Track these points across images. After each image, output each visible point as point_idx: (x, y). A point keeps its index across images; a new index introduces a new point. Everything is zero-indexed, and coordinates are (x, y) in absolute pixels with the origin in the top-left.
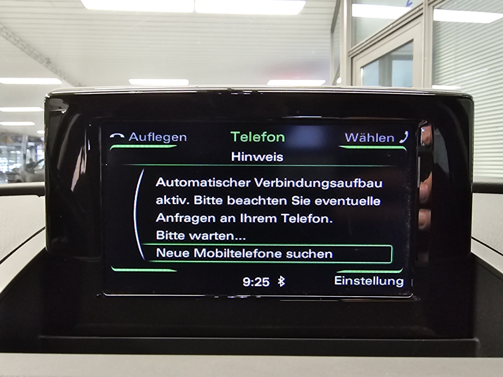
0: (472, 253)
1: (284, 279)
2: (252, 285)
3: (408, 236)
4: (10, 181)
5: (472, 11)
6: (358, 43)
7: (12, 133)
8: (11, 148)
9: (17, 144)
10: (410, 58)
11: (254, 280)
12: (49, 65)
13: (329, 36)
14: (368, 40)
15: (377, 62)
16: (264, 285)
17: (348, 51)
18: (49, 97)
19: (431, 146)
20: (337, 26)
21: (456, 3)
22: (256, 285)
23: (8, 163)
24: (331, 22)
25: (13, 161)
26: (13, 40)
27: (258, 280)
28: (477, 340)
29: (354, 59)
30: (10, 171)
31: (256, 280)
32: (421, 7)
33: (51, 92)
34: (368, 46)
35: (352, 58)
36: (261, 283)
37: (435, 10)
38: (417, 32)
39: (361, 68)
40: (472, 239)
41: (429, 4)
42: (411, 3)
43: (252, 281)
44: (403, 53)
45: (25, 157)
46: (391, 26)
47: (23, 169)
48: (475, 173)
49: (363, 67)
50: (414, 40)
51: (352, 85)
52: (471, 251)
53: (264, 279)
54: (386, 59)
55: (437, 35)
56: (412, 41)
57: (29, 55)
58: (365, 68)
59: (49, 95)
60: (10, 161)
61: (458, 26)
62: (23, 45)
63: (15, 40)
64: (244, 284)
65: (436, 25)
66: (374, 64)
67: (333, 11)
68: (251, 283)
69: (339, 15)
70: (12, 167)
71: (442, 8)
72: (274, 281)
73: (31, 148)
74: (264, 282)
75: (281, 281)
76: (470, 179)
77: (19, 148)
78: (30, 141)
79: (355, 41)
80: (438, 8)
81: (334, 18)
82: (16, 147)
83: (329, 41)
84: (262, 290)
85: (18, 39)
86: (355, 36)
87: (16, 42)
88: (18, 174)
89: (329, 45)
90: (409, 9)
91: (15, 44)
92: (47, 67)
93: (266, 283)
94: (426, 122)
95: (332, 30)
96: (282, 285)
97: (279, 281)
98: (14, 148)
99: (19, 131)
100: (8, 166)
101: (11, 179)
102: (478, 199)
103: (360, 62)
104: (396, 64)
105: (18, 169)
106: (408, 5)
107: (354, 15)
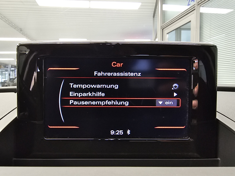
0: (217, 119)
1: (130, 131)
2: (115, 134)
3: (188, 111)
4: (2, 86)
5: (218, 8)
6: (166, 22)
7: (4, 64)
8: (3, 70)
9: (6, 69)
10: (189, 29)
11: (116, 131)
12: (21, 31)
13: (152, 19)
14: (170, 21)
15: (174, 31)
16: (120, 134)
17: (161, 26)
18: (19, 45)
19: (198, 70)
20: (156, 15)
21: (210, 4)
22: (117, 134)
23: (2, 78)
24: (153, 13)
25: (4, 77)
26: (4, 20)
27: (118, 132)
28: (219, 159)
29: (164, 30)
30: (3, 82)
31: (117, 131)
32: (194, 6)
33: (20, 43)
34: (170, 24)
35: (163, 29)
36: (119, 133)
37: (201, 8)
38: (192, 17)
39: (167, 34)
40: (217, 112)
41: (198, 5)
42: (190, 4)
43: (115, 132)
44: (186, 27)
45: (10, 75)
46: (181, 15)
47: (9, 81)
48: (218, 82)
49: (168, 33)
50: (191, 21)
51: (163, 41)
52: (217, 118)
53: (120, 131)
54: (179, 30)
55: (202, 19)
56: (190, 21)
57: (12, 27)
58: (169, 34)
59: (19, 44)
60: (3, 77)
61: (211, 15)
62: (9, 22)
63: (5, 20)
64: (111, 134)
65: (201, 14)
66: (173, 32)
67: (154, 7)
68: (114, 133)
69: (157, 10)
70: (3, 80)
71: (204, 6)
72: (125, 132)
73: (12, 71)
74: (120, 132)
75: (129, 132)
76: (216, 85)
77: (7, 70)
78: (12, 67)
79: (164, 21)
80: (202, 7)
81: (154, 11)
82: (6, 70)
83: (152, 21)
84: (119, 136)
85: (6, 19)
86: (164, 19)
87: (5, 21)
88: (6, 83)
89: (152, 23)
90: (189, 7)
91: (5, 22)
92: (20, 32)
93: (121, 133)
94: (195, 58)
95: (154, 16)
96: (129, 134)
97: (127, 132)
98: (4, 70)
99: (7, 63)
100: (2, 79)
101: (3, 85)
102: (219, 94)
103: (166, 31)
104: (183, 32)
105: (6, 81)
106: (189, 5)
107: (164, 9)
